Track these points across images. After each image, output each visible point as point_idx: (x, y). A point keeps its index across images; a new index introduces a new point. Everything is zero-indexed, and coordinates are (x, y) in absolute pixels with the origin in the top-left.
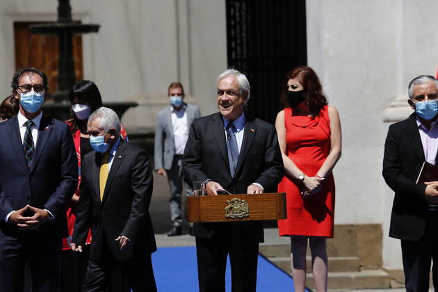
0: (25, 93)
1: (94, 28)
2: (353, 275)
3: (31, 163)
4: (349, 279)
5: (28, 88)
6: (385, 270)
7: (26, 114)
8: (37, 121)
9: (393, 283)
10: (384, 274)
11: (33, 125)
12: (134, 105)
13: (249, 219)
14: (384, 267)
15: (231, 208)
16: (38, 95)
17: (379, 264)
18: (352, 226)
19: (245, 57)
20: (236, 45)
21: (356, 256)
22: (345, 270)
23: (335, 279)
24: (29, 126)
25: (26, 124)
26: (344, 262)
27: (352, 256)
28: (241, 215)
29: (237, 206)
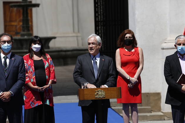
0: (3, 44)
1: (37, 5)
2: (148, 114)
3: (6, 74)
4: (147, 116)
5: (5, 42)
6: (162, 112)
7: (4, 53)
8: (9, 56)
9: (166, 118)
10: (162, 114)
11: (7, 58)
12: (55, 38)
13: (105, 98)
14: (162, 111)
15: (98, 94)
16: (9, 45)
17: (159, 110)
18: (148, 93)
19: (102, 20)
20: (98, 15)
21: (150, 106)
22: (145, 112)
23: (141, 116)
24: (5, 58)
25: (4, 57)
26: (145, 108)
27: (148, 106)
28: (101, 97)
29: (100, 93)
